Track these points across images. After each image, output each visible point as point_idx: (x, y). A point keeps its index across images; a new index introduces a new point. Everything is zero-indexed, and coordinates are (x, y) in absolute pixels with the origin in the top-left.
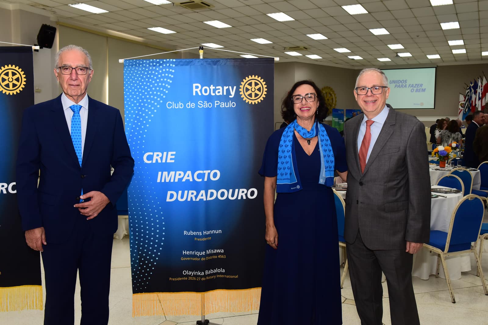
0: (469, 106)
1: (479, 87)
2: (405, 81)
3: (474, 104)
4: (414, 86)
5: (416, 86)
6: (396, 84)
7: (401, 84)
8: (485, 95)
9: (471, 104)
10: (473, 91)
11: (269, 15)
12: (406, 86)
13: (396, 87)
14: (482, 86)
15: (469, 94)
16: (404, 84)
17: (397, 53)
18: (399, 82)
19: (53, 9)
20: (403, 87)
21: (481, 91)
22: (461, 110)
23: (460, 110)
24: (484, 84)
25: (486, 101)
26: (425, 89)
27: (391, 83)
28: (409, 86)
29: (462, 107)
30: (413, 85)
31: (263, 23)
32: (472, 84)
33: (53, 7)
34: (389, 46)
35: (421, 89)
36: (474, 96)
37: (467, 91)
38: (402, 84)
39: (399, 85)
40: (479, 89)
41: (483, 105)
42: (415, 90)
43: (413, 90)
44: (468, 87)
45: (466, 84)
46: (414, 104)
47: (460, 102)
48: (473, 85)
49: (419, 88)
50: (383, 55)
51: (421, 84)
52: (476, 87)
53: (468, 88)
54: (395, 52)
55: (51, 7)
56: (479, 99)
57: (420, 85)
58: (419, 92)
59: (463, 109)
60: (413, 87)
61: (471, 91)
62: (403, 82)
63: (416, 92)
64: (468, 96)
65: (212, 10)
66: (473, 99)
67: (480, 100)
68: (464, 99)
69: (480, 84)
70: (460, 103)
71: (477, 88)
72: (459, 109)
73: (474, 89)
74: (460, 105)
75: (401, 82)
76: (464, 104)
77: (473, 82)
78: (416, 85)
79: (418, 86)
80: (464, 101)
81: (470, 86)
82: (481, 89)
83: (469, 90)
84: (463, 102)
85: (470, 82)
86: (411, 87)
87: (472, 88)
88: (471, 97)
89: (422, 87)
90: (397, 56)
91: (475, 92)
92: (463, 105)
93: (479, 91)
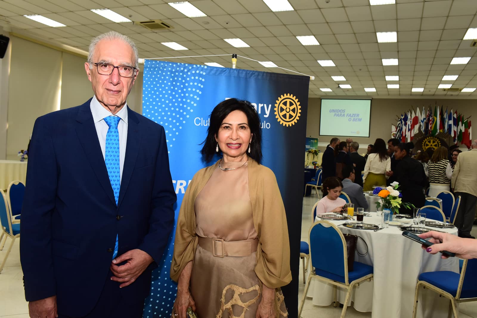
0: (400, 136)
1: (409, 120)
2: (344, 111)
3: (404, 135)
4: (352, 115)
5: (354, 116)
6: (335, 113)
7: (339, 113)
8: (414, 127)
9: (402, 135)
10: (403, 122)
11: (226, 40)
12: (344, 115)
13: (335, 116)
14: (411, 119)
15: (400, 125)
16: (343, 114)
17: (339, 84)
18: (338, 111)
19: (7, 18)
20: (342, 116)
21: (411, 124)
24: (413, 118)
25: (415, 132)
26: (361, 119)
27: (331, 111)
28: (347, 115)
29: (394, 136)
30: (350, 114)
31: (219, 48)
32: (402, 116)
33: (7, 17)
34: (333, 77)
35: (357, 118)
36: (404, 127)
37: (398, 123)
38: (341, 113)
39: (338, 114)
40: (409, 121)
41: (412, 136)
42: (352, 119)
43: (350, 120)
44: (399, 118)
45: (397, 116)
46: (351, 132)
47: (392, 132)
48: (403, 117)
49: (356, 118)
50: (326, 85)
51: (358, 114)
52: (406, 119)
53: (399, 120)
54: (337, 84)
55: (5, 17)
56: (409, 130)
57: (356, 115)
58: (356, 121)
60: (350, 116)
61: (402, 122)
62: (341, 111)
63: (353, 121)
64: (400, 126)
65: (171, 31)
66: (404, 130)
67: (410, 132)
68: (395, 130)
69: (409, 117)
70: (392, 133)
71: (407, 121)
73: (404, 121)
75: (340, 111)
76: (395, 134)
77: (404, 114)
78: (353, 114)
79: (355, 116)
80: (396, 131)
81: (401, 118)
82: (411, 122)
83: (400, 122)
84: (395, 133)
85: (401, 115)
86: (348, 117)
87: (402, 120)
88: (402, 128)
89: (358, 117)
90: (339, 87)
91: (406, 124)
93: (409, 123)
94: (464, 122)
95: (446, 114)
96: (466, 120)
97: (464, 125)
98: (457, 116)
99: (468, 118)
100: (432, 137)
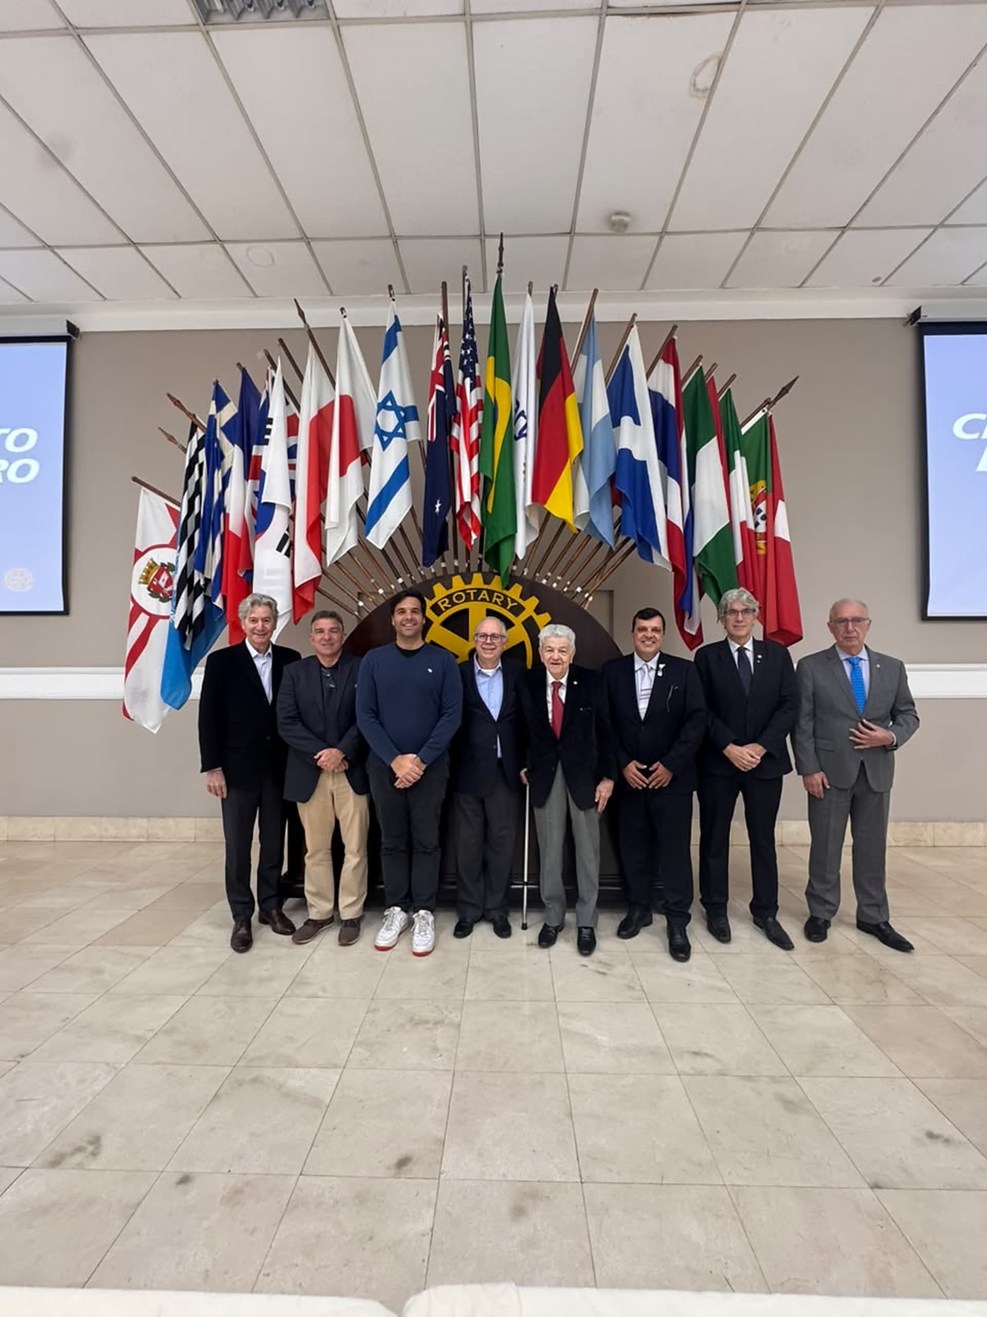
22: (153, 620)
23: (143, 620)
24: (314, 413)
29: (155, 591)
32: (221, 400)
44: (192, 425)
45: (177, 403)
47: (138, 554)
48: (230, 411)
59: (163, 608)
70: (142, 564)
72: (138, 610)
74: (145, 579)
77: (233, 391)
81: (212, 420)
85: (211, 397)
87: (220, 435)
92: (165, 576)
94: (744, 430)
95: (583, 359)
96: (761, 414)
97: (739, 460)
98: (678, 383)
99: (768, 403)
100: (477, 580)
